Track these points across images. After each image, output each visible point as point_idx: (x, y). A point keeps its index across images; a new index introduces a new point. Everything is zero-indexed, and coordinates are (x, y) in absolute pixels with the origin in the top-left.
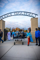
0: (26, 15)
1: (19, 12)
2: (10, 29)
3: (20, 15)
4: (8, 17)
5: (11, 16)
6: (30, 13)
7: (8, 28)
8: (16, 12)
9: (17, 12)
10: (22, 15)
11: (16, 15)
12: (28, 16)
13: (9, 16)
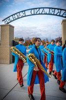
0: (53, 13)
1: (40, 8)
3: (42, 14)
4: (19, 18)
5: (25, 16)
8: (34, 9)
9: (36, 9)
10: (45, 14)
11: (34, 14)
12: (56, 15)
13: (22, 17)
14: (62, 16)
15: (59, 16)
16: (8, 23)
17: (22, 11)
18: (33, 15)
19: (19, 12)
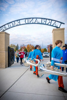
0: (44, 23)
1: (33, 18)
2: (17, 48)
3: (35, 23)
4: (14, 26)
5: (20, 25)
6: (52, 20)
7: (14, 46)
8: (28, 19)
9: (30, 18)
10: (37, 23)
11: (28, 23)
12: (48, 25)
13: (16, 26)
14: (52, 26)
15: (50, 25)
16: (4, 31)
17: (17, 21)
18: (26, 24)
19: (14, 21)
